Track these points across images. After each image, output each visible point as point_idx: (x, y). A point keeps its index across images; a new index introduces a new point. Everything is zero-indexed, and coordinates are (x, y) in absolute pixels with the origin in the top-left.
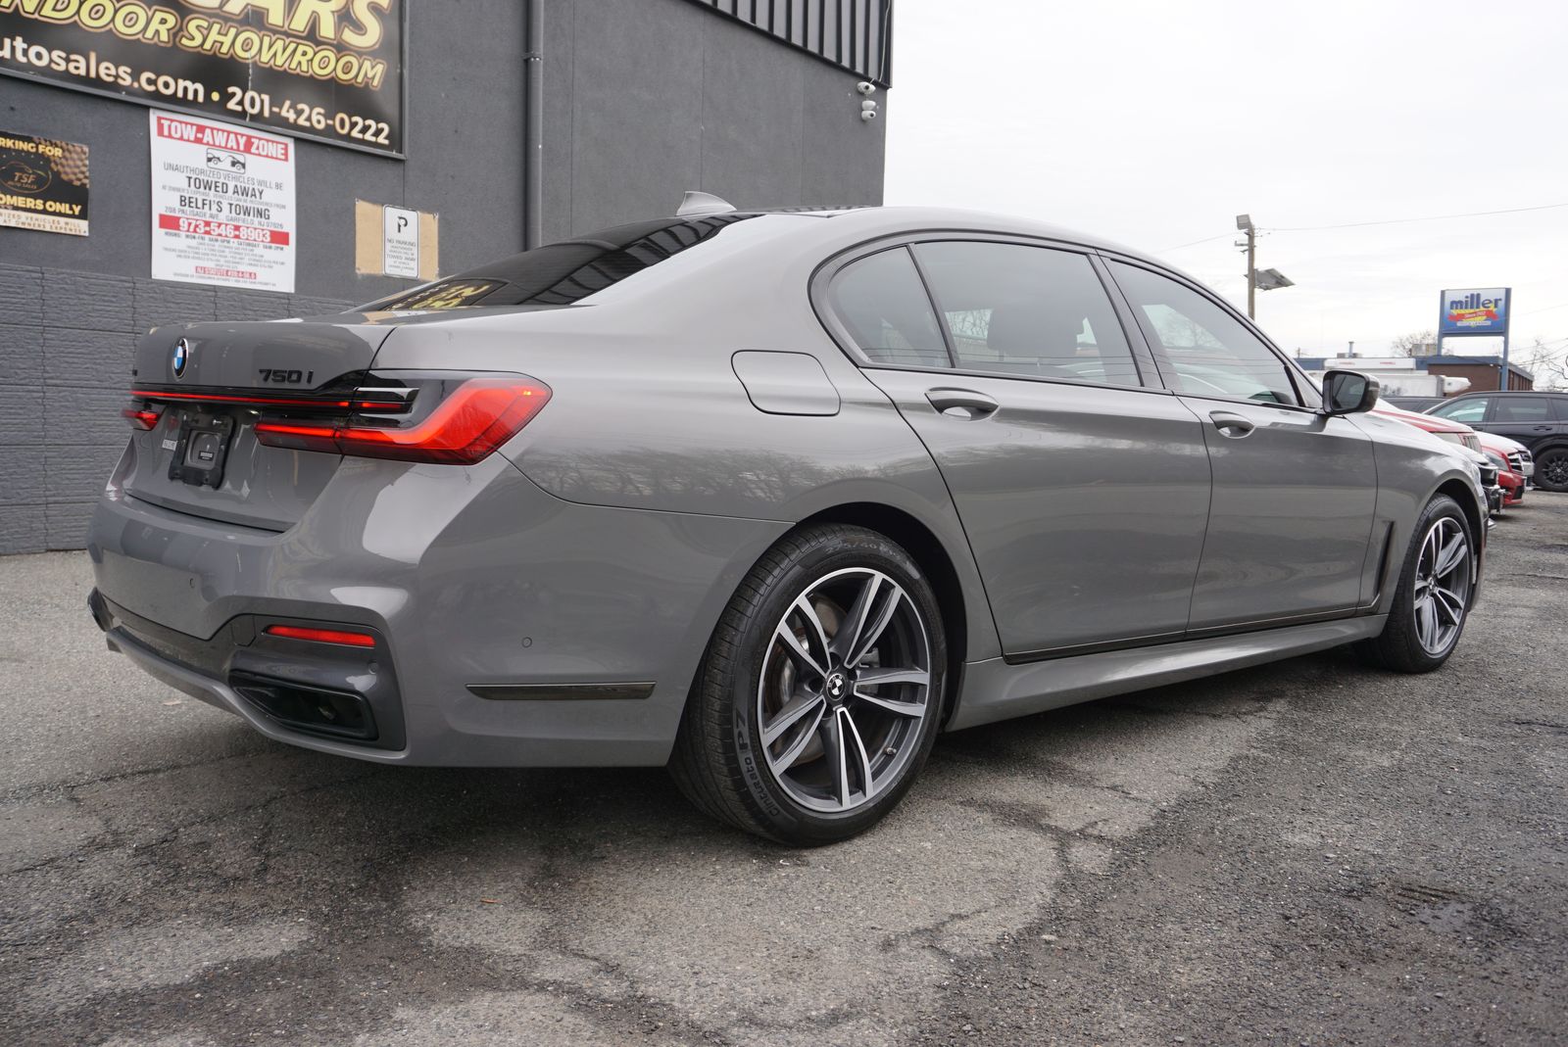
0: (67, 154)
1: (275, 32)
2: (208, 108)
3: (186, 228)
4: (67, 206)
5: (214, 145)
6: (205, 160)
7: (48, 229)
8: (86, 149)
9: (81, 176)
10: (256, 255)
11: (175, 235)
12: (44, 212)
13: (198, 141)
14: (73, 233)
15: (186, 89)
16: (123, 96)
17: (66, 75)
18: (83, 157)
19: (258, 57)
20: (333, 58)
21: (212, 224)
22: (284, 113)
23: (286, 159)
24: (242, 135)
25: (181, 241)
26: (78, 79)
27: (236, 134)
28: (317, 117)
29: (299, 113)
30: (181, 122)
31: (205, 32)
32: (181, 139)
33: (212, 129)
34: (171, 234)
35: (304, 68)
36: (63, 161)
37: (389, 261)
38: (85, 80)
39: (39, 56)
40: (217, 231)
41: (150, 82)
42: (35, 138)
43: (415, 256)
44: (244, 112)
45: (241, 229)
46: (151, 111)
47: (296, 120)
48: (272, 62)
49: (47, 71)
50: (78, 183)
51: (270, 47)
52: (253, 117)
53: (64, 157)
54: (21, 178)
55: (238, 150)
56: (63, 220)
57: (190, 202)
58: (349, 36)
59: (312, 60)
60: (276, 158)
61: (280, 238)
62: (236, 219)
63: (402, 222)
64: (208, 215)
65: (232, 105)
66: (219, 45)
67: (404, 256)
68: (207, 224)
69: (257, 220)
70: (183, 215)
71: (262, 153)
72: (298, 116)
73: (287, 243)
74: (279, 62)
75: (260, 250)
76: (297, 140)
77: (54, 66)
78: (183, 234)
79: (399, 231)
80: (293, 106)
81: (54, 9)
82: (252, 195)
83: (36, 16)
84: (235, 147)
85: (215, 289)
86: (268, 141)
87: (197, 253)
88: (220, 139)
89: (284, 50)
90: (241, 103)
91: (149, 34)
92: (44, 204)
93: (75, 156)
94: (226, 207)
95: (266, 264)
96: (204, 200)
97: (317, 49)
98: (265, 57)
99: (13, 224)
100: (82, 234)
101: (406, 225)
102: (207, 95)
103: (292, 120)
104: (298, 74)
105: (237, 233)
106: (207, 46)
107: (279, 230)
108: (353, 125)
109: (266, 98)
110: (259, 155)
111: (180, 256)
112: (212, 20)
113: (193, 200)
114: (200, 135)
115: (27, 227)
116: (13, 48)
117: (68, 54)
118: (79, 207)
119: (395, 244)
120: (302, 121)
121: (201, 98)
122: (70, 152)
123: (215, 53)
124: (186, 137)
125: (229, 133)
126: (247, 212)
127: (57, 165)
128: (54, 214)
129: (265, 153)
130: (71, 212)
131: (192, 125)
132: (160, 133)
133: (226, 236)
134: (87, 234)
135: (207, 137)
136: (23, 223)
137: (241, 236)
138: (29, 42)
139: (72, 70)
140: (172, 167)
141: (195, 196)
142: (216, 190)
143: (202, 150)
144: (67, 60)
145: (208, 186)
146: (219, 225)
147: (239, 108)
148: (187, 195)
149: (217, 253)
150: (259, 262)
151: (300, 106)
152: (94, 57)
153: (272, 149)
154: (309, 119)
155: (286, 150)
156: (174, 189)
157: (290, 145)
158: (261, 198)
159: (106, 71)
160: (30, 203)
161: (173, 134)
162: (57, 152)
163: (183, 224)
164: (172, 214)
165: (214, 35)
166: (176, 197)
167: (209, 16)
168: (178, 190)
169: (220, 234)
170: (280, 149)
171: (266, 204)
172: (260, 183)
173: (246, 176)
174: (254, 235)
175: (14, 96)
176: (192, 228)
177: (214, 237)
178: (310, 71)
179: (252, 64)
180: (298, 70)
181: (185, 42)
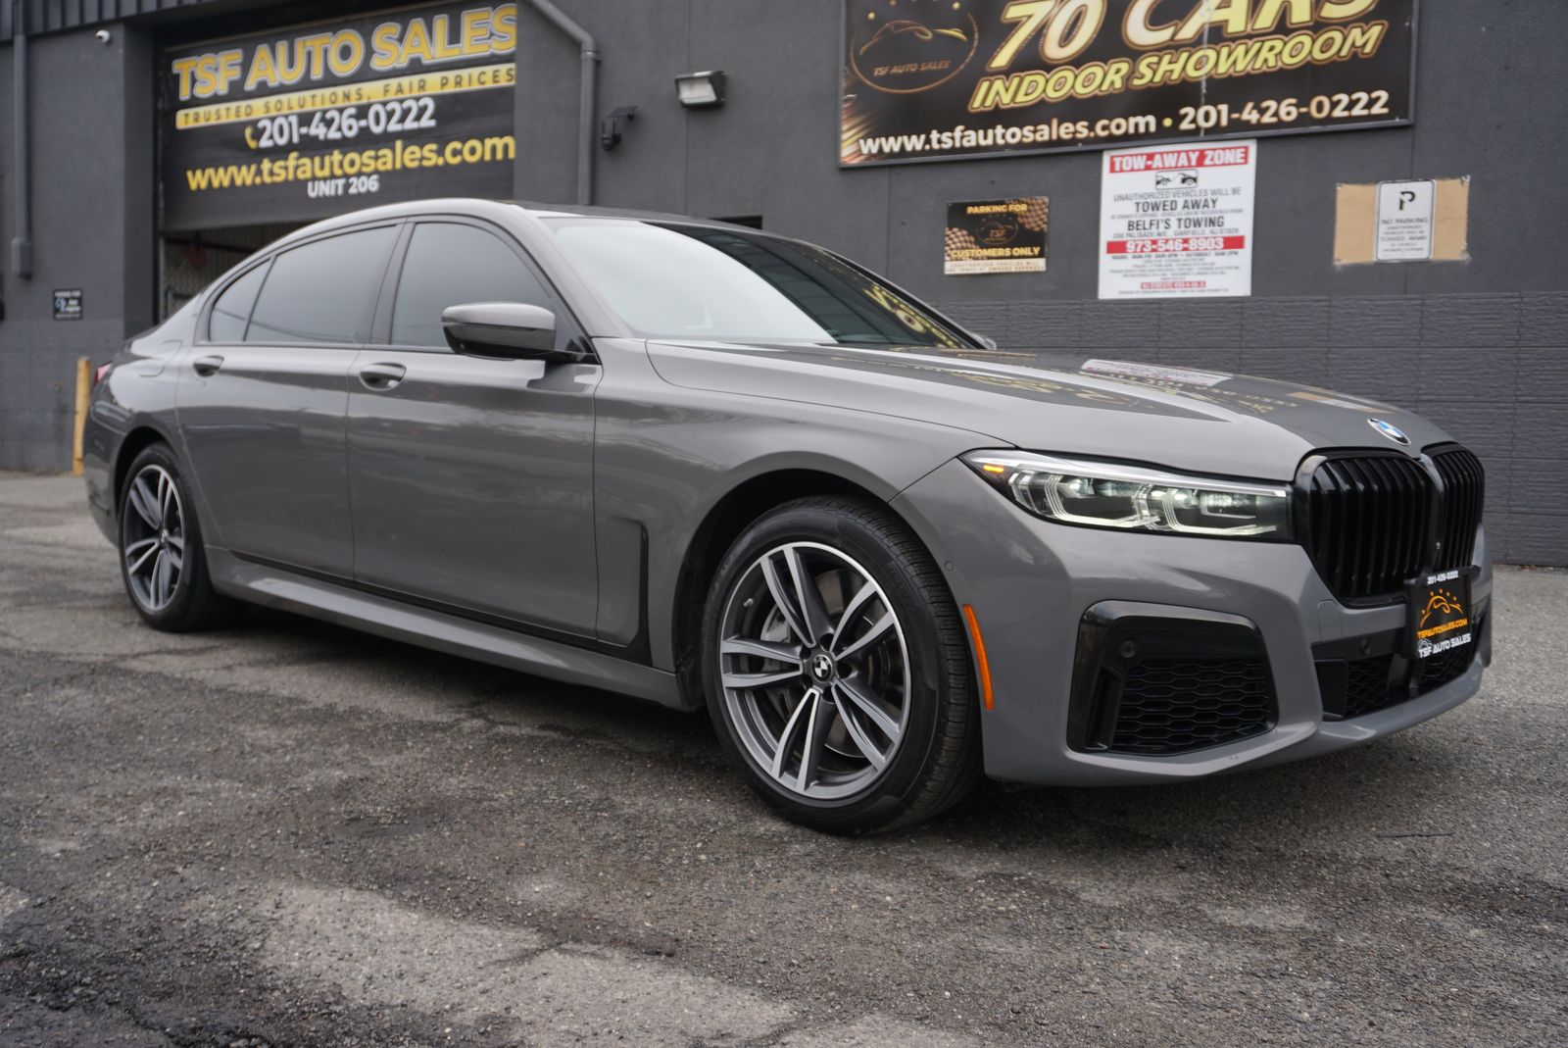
0: (1031, 208)
1: (1235, 39)
2: (1162, 135)
3: (1133, 250)
4: (1029, 249)
5: (1164, 168)
6: (1154, 182)
7: (1013, 270)
8: (1046, 200)
9: (1040, 223)
10: (1207, 264)
11: (1123, 257)
12: (1012, 258)
13: (1148, 168)
14: (1034, 270)
15: (1137, 125)
16: (1080, 147)
17: (1035, 144)
18: (1044, 206)
19: (1213, 71)
20: (1307, 40)
21: (1160, 242)
22: (1245, 116)
23: (1246, 163)
24: (1194, 151)
25: (1127, 263)
26: (1044, 144)
27: (1187, 152)
28: (1288, 110)
29: (1262, 112)
30: (1131, 156)
31: (1155, 66)
32: (1132, 170)
33: (1161, 154)
34: (1118, 258)
35: (1271, 63)
36: (1028, 214)
37: (1383, 245)
38: (1050, 143)
39: (1014, 135)
40: (1165, 247)
41: (1104, 128)
42: (1007, 201)
43: (1427, 234)
44: (1198, 129)
45: (1191, 242)
46: (1105, 154)
47: (1259, 120)
48: (1232, 70)
49: (1021, 145)
50: (1037, 229)
51: (1229, 55)
52: (1208, 131)
53: (1029, 211)
54: (995, 234)
55: (1190, 165)
56: (1024, 261)
57: (1138, 225)
58: (1331, 11)
59: (1280, 53)
60: (1235, 164)
61: (1232, 243)
62: (1185, 233)
63: (1407, 197)
64: (1155, 235)
65: (1185, 125)
66: (1169, 73)
67: (1408, 236)
69: (1208, 229)
70: (1131, 239)
71: (1217, 162)
72: (1263, 115)
73: (1242, 247)
74: (1240, 67)
75: (1207, 259)
76: (1260, 140)
77: (1025, 140)
78: (1129, 255)
79: (1401, 208)
80: (1256, 107)
82: (1204, 206)
83: (1012, 105)
84: (1186, 164)
85: (1159, 301)
86: (1224, 149)
87: (1143, 271)
88: (1170, 161)
89: (1247, 52)
90: (1194, 121)
91: (1105, 87)
92: (1011, 252)
93: (1037, 207)
95: (1218, 271)
96: (1151, 221)
97: (1287, 39)
98: (1223, 68)
99: (986, 270)
100: (1041, 269)
101: (1411, 200)
102: (1159, 123)
103: (1254, 121)
104: (1264, 72)
106: (1158, 78)
108: (1334, 105)
109: (1224, 108)
110: (1214, 165)
111: (1126, 277)
112: (1162, 54)
113: (1141, 223)
114: (1149, 163)
115: (998, 271)
116: (995, 136)
117: (1035, 126)
118: (1038, 248)
119: (1393, 225)
120: (1267, 119)
123: (1165, 82)
124: (1136, 168)
125: (1179, 152)
126: (1197, 223)
127: (1022, 217)
128: (1018, 257)
129: (1221, 162)
130: (1032, 254)
131: (1142, 155)
132: (1112, 170)
133: (1174, 250)
134: (1044, 269)
135: (1157, 162)
136: (995, 269)
137: (1191, 248)
138: (1006, 127)
139: (1039, 139)
140: (1121, 198)
141: (1142, 219)
142: (1164, 210)
143: (1151, 176)
144: (1035, 132)
145: (1156, 207)
146: (1167, 241)
147: (1193, 126)
148: (1134, 219)
149: (1164, 268)
150: (1209, 269)
151: (1265, 104)
152: (1055, 122)
153: (1229, 156)
154: (1276, 114)
155: (1246, 153)
156: (1122, 217)
157: (1252, 146)
158: (1214, 207)
159: (1065, 131)
160: (1001, 252)
161: (1125, 168)
162: (1024, 207)
163: (1130, 246)
164: (1120, 239)
165: (1164, 66)
166: (1124, 223)
167: (1160, 50)
168: (1126, 216)
169: (1167, 250)
170: (1239, 154)
171: (1221, 212)
172: (1214, 192)
173: (1198, 189)
174: (1204, 244)
175: (995, 172)
176: (1139, 249)
177: (1161, 254)
178: (1280, 64)
179: (1206, 79)
180: (1264, 68)
181: (1136, 82)
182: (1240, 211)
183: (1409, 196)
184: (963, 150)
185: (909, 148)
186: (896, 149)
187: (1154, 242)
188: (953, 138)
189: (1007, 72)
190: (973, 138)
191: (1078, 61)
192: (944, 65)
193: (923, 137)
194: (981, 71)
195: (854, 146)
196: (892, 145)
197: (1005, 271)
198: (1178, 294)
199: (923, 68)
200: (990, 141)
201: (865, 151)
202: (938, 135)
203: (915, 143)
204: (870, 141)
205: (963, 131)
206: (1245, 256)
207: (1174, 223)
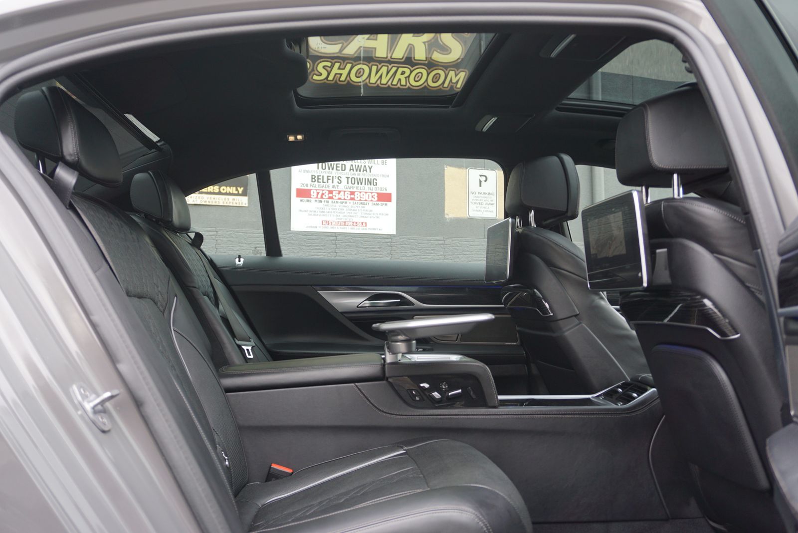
1: (380, 62)
3: (315, 196)
4: (234, 188)
7: (221, 203)
10: (367, 210)
11: (308, 201)
12: (220, 193)
14: (238, 205)
19: (367, 81)
20: (425, 73)
21: (334, 192)
25: (311, 205)
31: (329, 69)
34: (305, 201)
35: (403, 83)
37: (472, 207)
40: (338, 196)
43: (494, 202)
45: (356, 194)
48: (379, 82)
51: (377, 72)
56: (231, 197)
57: (318, 179)
58: (437, 56)
59: (409, 77)
61: (384, 197)
62: (351, 187)
63: (483, 179)
64: (331, 186)
66: (338, 76)
67: (485, 203)
68: (331, 192)
69: (367, 187)
70: (313, 188)
73: (390, 200)
74: (384, 81)
75: (368, 207)
78: (313, 200)
79: (480, 186)
82: (364, 170)
85: (335, 235)
87: (323, 212)
89: (388, 73)
92: (219, 189)
94: (344, 180)
95: (374, 216)
96: (328, 177)
97: (412, 69)
98: (373, 80)
99: (198, 203)
100: (244, 205)
101: (485, 181)
104: (399, 88)
105: (352, 196)
106: (331, 78)
107: (385, 192)
111: (311, 215)
112: (333, 61)
113: (321, 177)
115: (208, 203)
118: (242, 189)
119: (477, 195)
123: (336, 81)
126: (360, 182)
128: (226, 194)
130: (237, 192)
133: (345, 199)
134: (247, 205)
136: (205, 202)
137: (356, 198)
141: (322, 175)
142: (337, 170)
149: (338, 211)
158: (370, 172)
164: (306, 188)
165: (335, 70)
167: (333, 58)
176: (319, 196)
177: (335, 201)
178: (408, 84)
179: (363, 85)
180: (399, 85)
181: (315, 77)
183: (484, 178)
197: (214, 204)
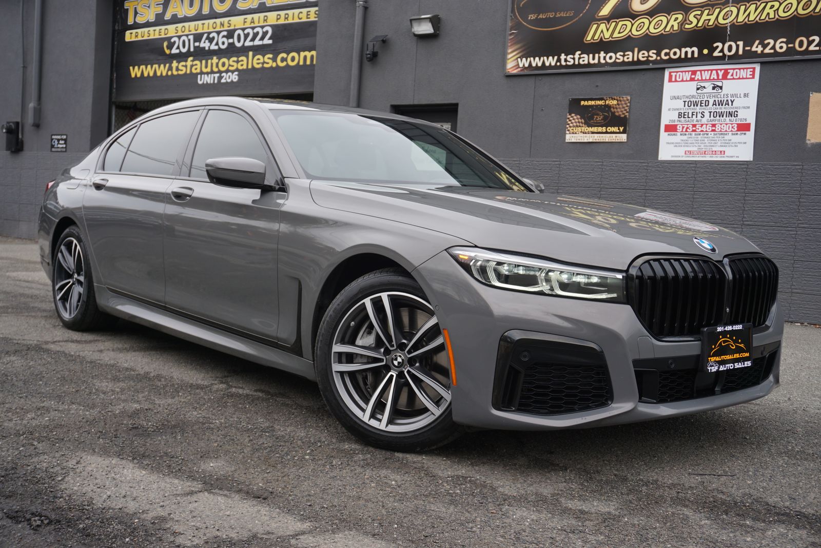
0: (619, 102)
2: (702, 59)
3: (681, 130)
4: (617, 128)
5: (702, 80)
6: (696, 89)
7: (607, 141)
8: (629, 98)
9: (625, 112)
10: (726, 140)
11: (674, 135)
12: (606, 132)
13: (692, 80)
14: (619, 141)
15: (686, 53)
16: (651, 66)
17: (623, 63)
18: (627, 102)
19: (735, 21)
21: (697, 126)
22: (754, 49)
23: (753, 78)
24: (721, 70)
25: (676, 138)
26: (629, 63)
27: (717, 70)
28: (781, 45)
29: (765, 46)
30: (682, 72)
31: (699, 17)
32: (682, 81)
33: (701, 71)
34: (672, 135)
35: (772, 16)
36: (617, 106)
38: (633, 63)
39: (611, 58)
40: (700, 129)
41: (666, 54)
42: (605, 98)
44: (724, 55)
45: (717, 126)
46: (666, 70)
47: (762, 51)
48: (747, 20)
49: (615, 64)
50: (623, 116)
51: (745, 11)
52: (730, 57)
53: (618, 104)
54: (597, 118)
55: (718, 79)
56: (614, 135)
57: (684, 115)
59: (778, 9)
60: (746, 78)
61: (743, 127)
62: (713, 120)
64: (695, 121)
65: (716, 54)
66: (707, 21)
69: (728, 119)
70: (680, 123)
71: (735, 77)
72: (764, 49)
73: (749, 130)
74: (752, 18)
75: (726, 137)
76: (762, 63)
77: (617, 61)
78: (678, 134)
80: (761, 43)
81: (619, 33)
82: (726, 104)
83: (611, 39)
84: (716, 78)
85: (696, 162)
86: (740, 69)
87: (686, 143)
88: (706, 75)
89: (756, 10)
90: (722, 51)
91: (667, 29)
92: (606, 129)
93: (623, 102)
95: (733, 145)
96: (693, 113)
98: (740, 19)
99: (591, 141)
100: (624, 141)
102: (700, 52)
103: (759, 52)
104: (767, 21)
105: (714, 128)
106: (700, 25)
107: (745, 122)
108: (810, 43)
109: (741, 43)
110: (734, 79)
111: (676, 146)
112: (703, 9)
113: (686, 114)
114: (693, 76)
115: (597, 141)
116: (599, 58)
117: (624, 52)
118: (623, 128)
120: (767, 51)
121: (696, 55)
122: (621, 101)
124: (685, 79)
125: (712, 70)
126: (721, 115)
127: (614, 108)
128: (611, 133)
129: (738, 77)
130: (619, 131)
131: (688, 71)
132: (670, 81)
133: (706, 131)
134: (626, 141)
135: (698, 76)
136: (596, 140)
137: (717, 130)
138: (606, 53)
139: (626, 60)
140: (675, 98)
141: (687, 111)
142: (701, 106)
143: (694, 84)
144: (624, 56)
145: (696, 104)
146: (702, 125)
147: (721, 54)
148: (683, 112)
149: (700, 142)
150: (728, 143)
151: (766, 42)
152: (636, 50)
153: (743, 73)
154: (773, 48)
155: (754, 72)
156: (675, 110)
157: (758, 68)
158: (732, 105)
159: (642, 56)
160: (600, 129)
161: (678, 79)
162: (615, 102)
163: (679, 128)
164: (673, 123)
165: (705, 17)
166: (676, 113)
167: (702, 7)
168: (677, 109)
169: (702, 131)
170: (749, 72)
171: (736, 108)
172: (732, 96)
173: (722, 94)
174: (726, 128)
175: (598, 80)
176: (684, 130)
177: (698, 133)
178: (777, 16)
179: (730, 26)
180: (767, 19)
181: (687, 26)
182: (749, 107)
184: (580, 66)
185: (547, 64)
186: (540, 64)
187: (694, 126)
188: (574, 59)
189: (608, 19)
190: (586, 59)
191: (651, 13)
192: (570, 14)
193: (556, 58)
194: (592, 18)
195: (514, 62)
196: (537, 62)
197: (602, 141)
198: (708, 158)
199: (558, 15)
200: (596, 61)
201: (521, 65)
202: (565, 57)
203: (551, 61)
204: (524, 59)
205: (580, 55)
206: (750, 135)
207: (707, 114)
